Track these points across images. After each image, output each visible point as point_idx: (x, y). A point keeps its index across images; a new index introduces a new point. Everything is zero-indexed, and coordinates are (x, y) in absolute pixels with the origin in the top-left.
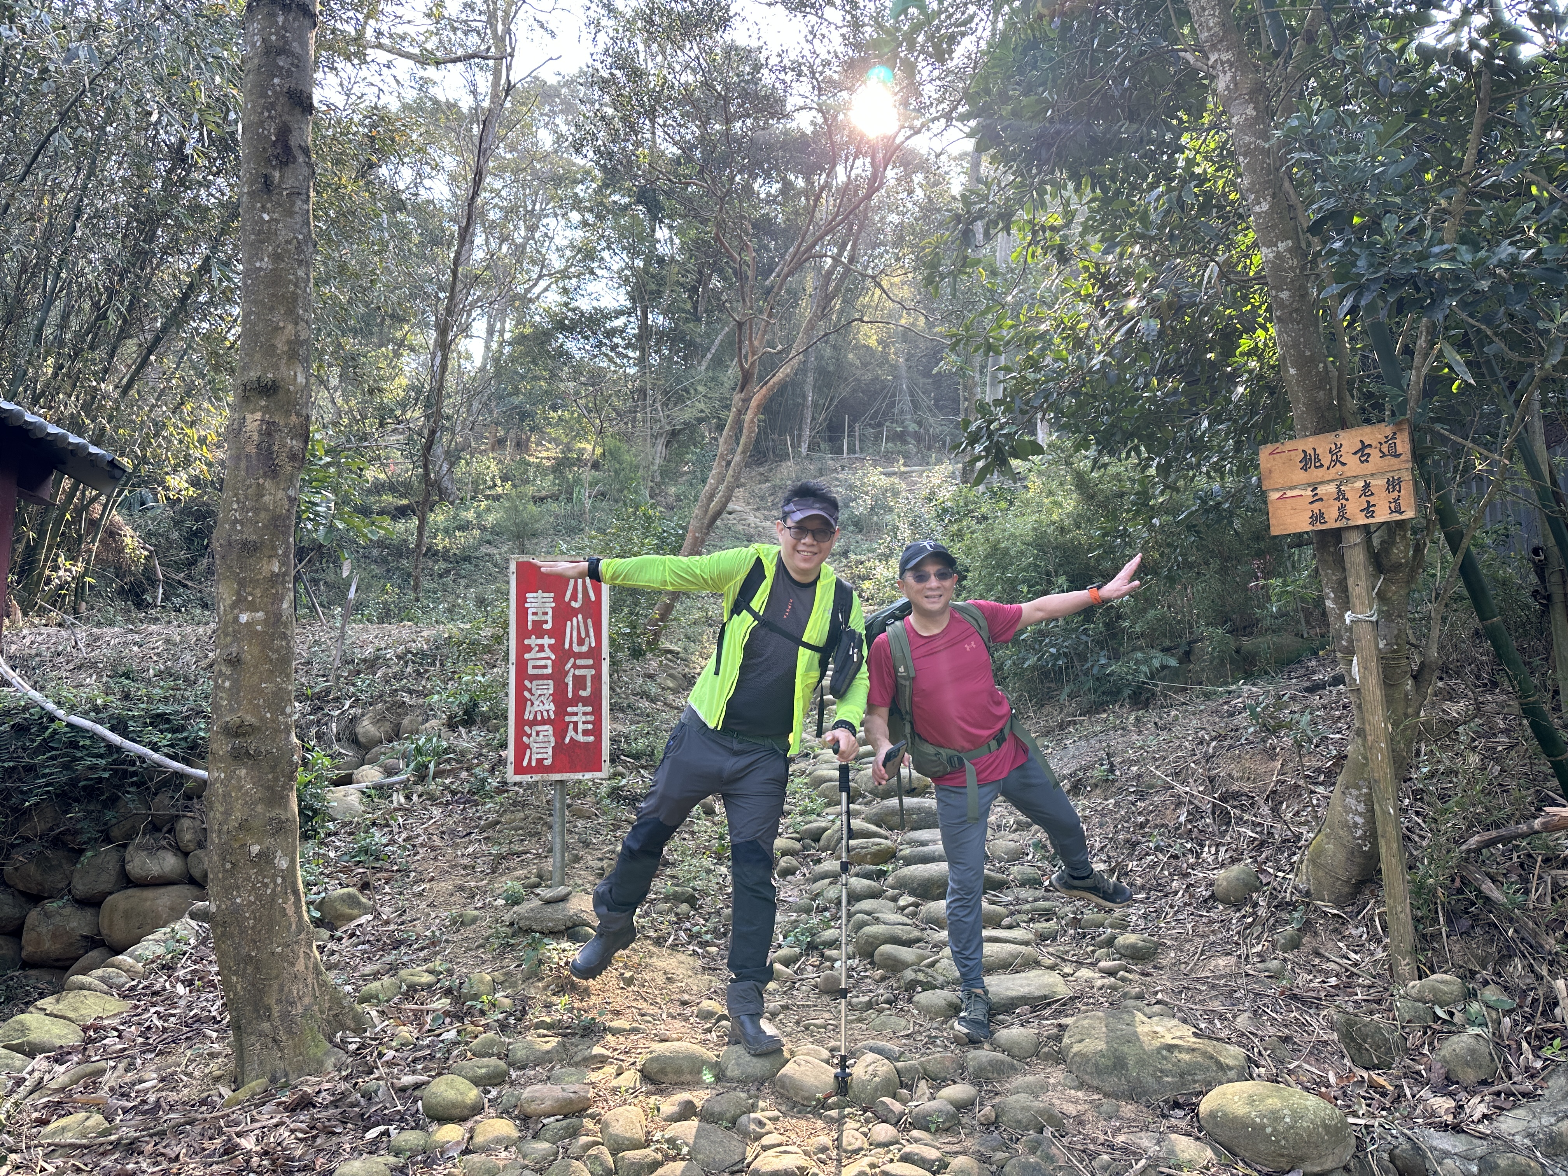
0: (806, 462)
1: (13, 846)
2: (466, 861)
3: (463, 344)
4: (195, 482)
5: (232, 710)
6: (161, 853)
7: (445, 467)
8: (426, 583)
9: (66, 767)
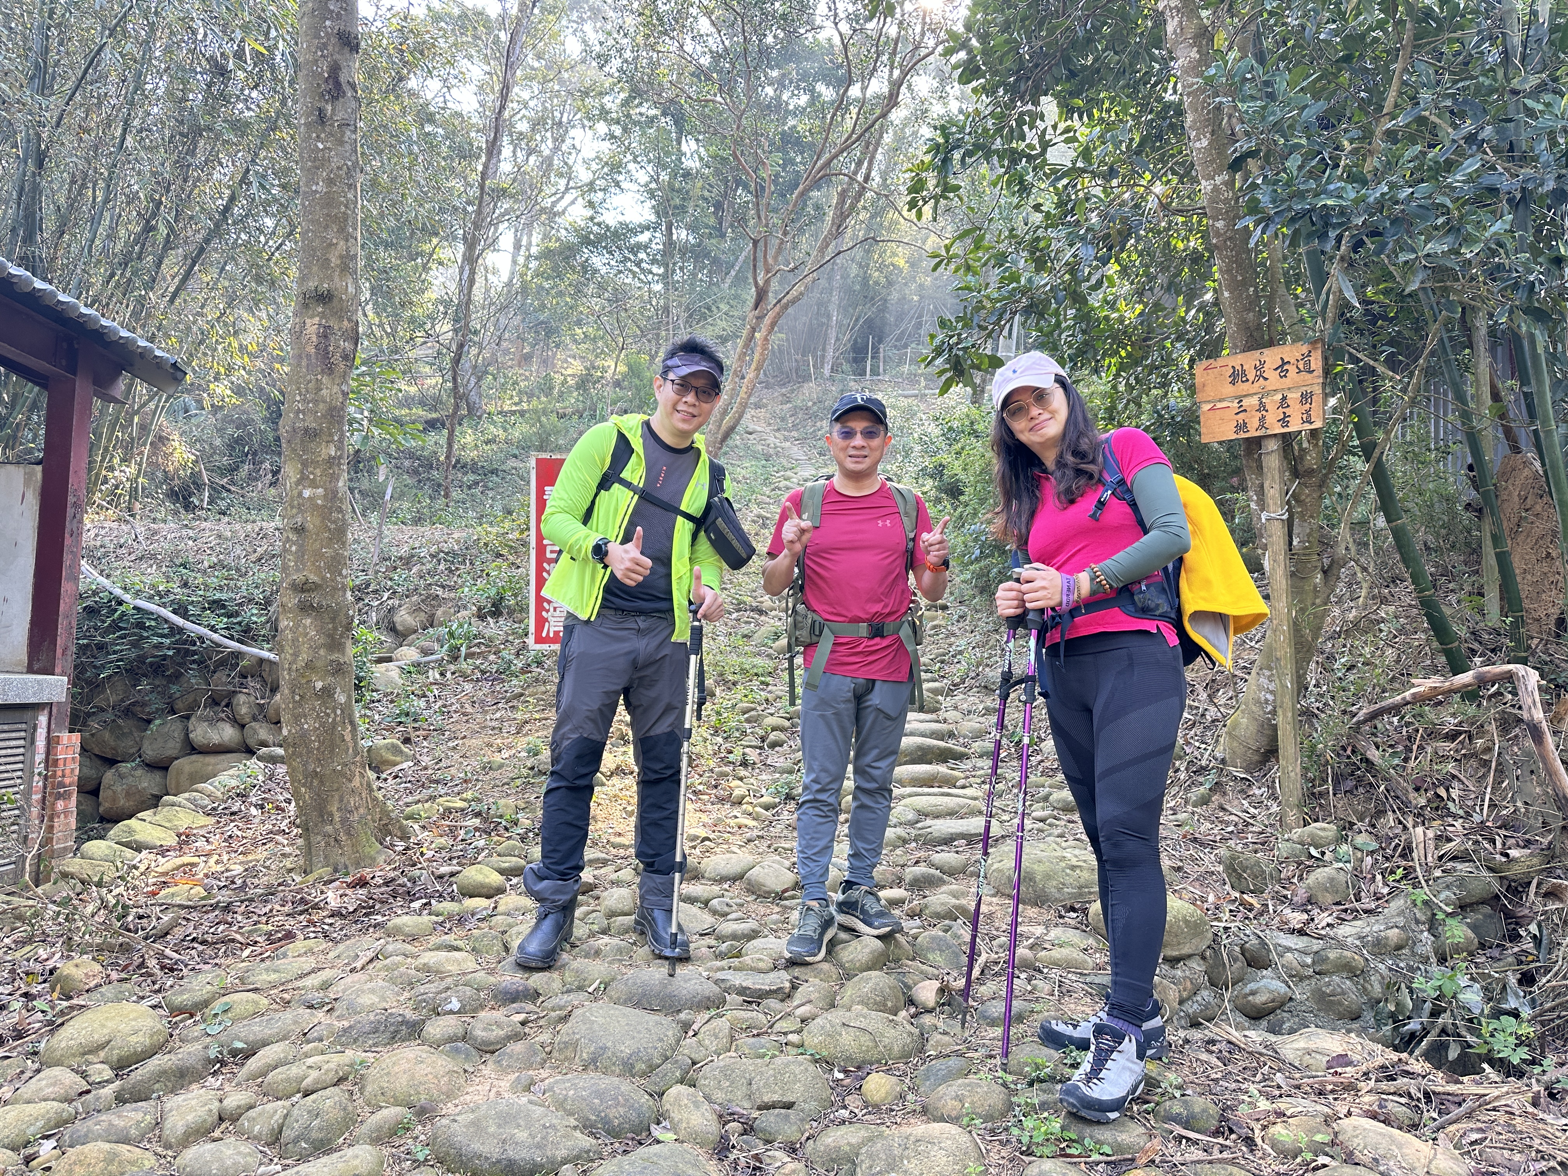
0: (828, 383)
1: (89, 715)
2: (493, 724)
3: (490, 258)
4: (238, 391)
5: (298, 570)
6: (221, 725)
7: (473, 380)
8: (455, 494)
9: (135, 645)
